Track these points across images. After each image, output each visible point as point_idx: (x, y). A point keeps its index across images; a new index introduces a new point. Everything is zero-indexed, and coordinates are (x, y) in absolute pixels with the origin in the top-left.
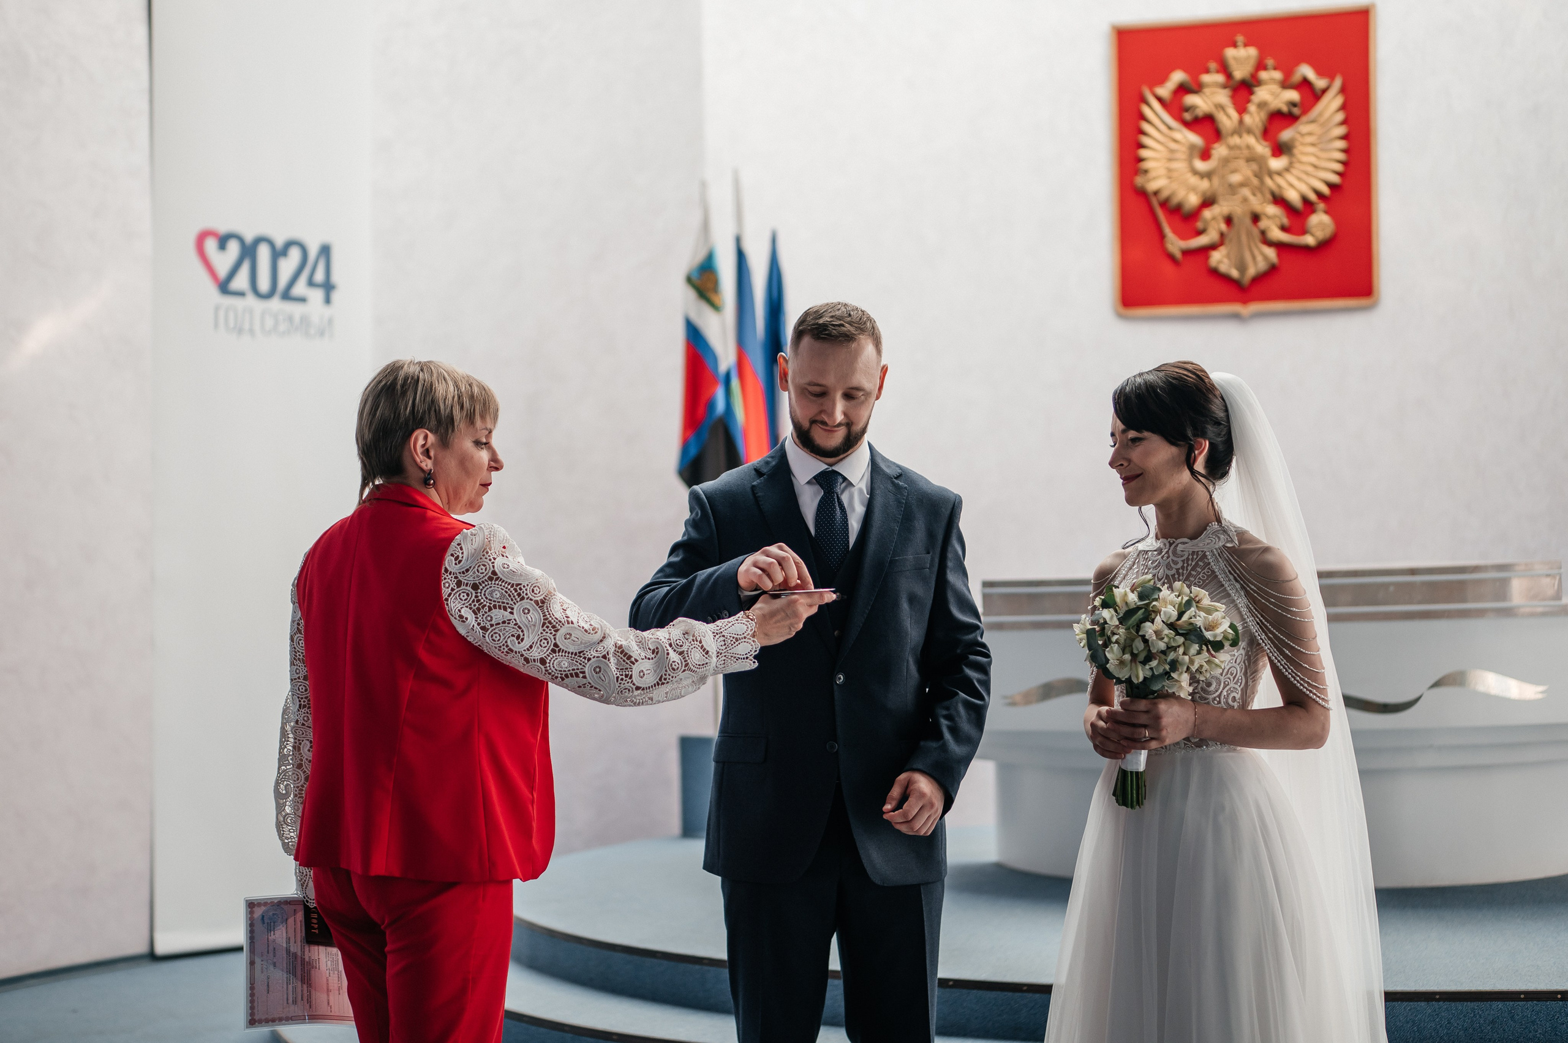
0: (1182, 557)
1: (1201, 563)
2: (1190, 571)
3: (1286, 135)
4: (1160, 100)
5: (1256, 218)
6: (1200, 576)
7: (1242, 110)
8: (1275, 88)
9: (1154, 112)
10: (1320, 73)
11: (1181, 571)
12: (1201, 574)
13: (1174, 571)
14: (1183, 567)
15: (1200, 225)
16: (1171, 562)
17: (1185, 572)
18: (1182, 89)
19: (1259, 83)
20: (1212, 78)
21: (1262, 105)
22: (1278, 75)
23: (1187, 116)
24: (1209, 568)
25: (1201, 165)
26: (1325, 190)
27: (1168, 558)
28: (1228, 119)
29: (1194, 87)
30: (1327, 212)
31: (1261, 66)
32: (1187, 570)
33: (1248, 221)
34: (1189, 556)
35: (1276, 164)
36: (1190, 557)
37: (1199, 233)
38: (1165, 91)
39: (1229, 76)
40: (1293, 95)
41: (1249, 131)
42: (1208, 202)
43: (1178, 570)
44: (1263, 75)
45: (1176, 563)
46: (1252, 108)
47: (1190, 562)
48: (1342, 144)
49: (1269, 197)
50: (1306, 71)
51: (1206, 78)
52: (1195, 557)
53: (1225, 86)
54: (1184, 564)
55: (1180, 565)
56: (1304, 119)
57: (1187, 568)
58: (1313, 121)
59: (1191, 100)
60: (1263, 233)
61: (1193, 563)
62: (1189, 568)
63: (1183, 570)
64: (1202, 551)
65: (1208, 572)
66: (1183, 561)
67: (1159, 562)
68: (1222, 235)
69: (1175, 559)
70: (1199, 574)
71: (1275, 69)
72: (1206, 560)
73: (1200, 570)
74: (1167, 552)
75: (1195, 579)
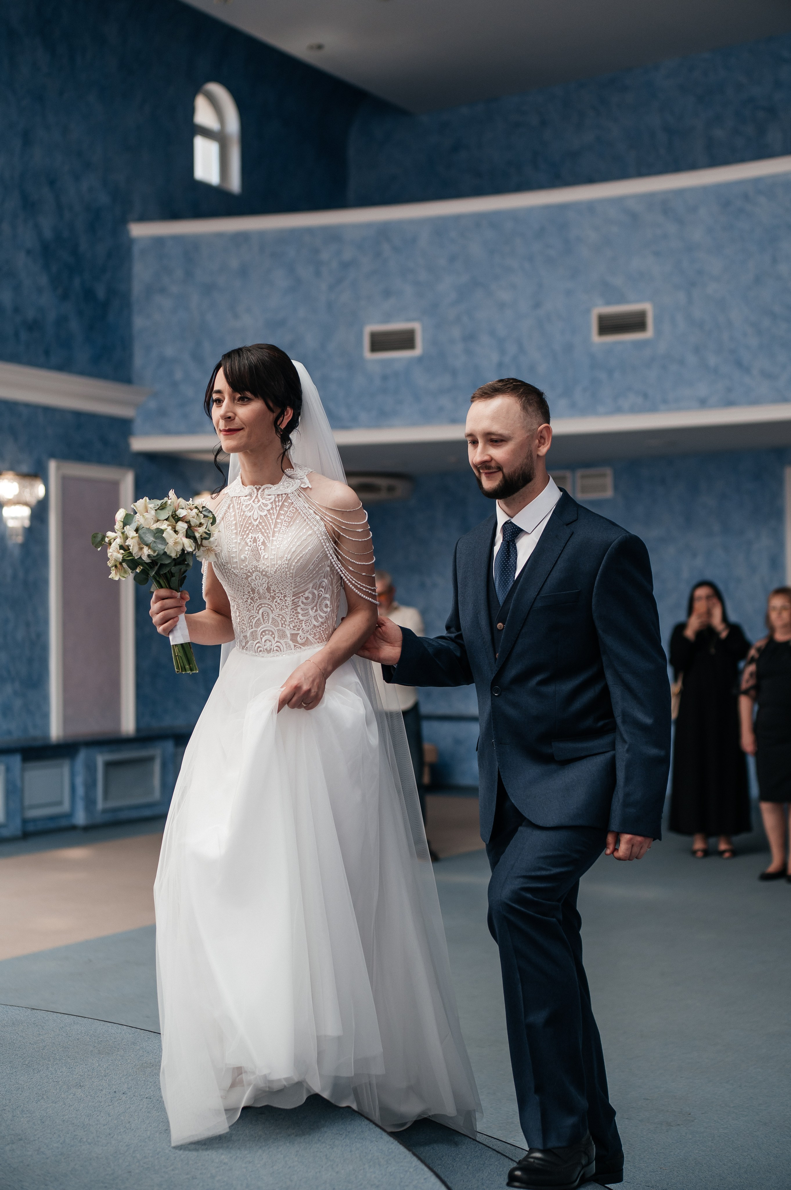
0: (270, 500)
1: (286, 504)
2: (279, 511)
6: (288, 514)
11: (271, 511)
12: (288, 513)
13: (266, 512)
14: (272, 508)
16: (262, 505)
17: (275, 512)
24: (293, 507)
27: (259, 501)
32: (276, 510)
34: (275, 498)
36: (277, 499)
43: (268, 510)
45: (266, 505)
47: (277, 504)
52: (280, 499)
54: (273, 505)
55: (269, 507)
57: (276, 509)
61: (280, 503)
62: (278, 508)
65: (293, 510)
66: (272, 503)
67: (252, 506)
70: (287, 513)
72: (290, 501)
73: (287, 509)
74: (257, 496)
75: (285, 517)
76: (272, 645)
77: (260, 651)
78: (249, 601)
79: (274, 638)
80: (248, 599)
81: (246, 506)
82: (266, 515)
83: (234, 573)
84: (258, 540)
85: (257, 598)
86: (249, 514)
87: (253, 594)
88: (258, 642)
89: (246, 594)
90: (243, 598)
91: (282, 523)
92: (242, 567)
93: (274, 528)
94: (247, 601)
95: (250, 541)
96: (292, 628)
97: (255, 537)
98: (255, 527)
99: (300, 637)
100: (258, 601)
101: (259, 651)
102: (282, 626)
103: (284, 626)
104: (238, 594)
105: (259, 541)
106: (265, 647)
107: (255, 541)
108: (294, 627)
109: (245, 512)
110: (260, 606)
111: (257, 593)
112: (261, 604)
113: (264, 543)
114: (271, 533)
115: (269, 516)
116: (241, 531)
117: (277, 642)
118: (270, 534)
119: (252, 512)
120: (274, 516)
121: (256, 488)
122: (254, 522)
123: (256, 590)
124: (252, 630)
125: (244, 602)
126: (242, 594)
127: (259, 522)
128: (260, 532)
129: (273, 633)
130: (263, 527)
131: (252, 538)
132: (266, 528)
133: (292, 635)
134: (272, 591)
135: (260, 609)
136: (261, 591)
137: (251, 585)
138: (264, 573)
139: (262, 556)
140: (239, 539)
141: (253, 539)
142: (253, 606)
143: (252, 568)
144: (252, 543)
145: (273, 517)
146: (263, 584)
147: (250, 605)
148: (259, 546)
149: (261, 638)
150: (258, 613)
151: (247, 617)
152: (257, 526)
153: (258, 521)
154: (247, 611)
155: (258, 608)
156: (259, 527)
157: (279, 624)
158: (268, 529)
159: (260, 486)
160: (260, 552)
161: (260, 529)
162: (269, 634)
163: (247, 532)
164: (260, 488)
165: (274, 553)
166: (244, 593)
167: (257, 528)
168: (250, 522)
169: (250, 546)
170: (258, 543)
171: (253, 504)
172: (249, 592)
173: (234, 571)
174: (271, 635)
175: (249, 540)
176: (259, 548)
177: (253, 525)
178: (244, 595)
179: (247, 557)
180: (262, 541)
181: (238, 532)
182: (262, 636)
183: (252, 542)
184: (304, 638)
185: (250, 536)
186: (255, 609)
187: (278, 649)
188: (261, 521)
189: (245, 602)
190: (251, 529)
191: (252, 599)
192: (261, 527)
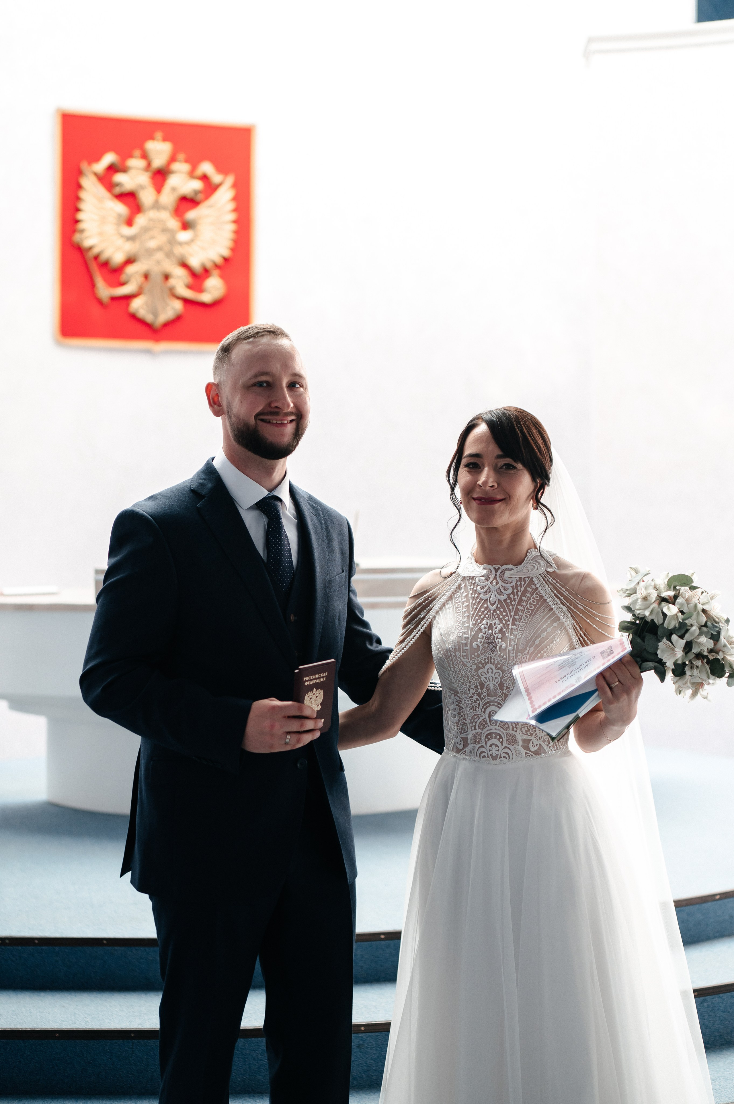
0: (510, 583)
1: (529, 589)
2: (521, 596)
6: (531, 601)
11: (512, 596)
12: (532, 600)
13: (505, 597)
14: (513, 593)
16: (501, 588)
17: (516, 597)
24: (537, 594)
27: (497, 583)
32: (518, 596)
34: (517, 582)
36: (519, 583)
43: (509, 595)
45: (506, 589)
47: (519, 588)
54: (513, 589)
55: (510, 591)
57: (517, 593)
61: (522, 589)
62: (520, 594)
63: (514, 596)
64: (529, 577)
65: (537, 597)
66: (512, 587)
67: (489, 588)
69: (505, 585)
70: (530, 599)
72: (533, 586)
73: (530, 596)
74: (495, 578)
75: (527, 604)
76: (498, 751)
77: (484, 757)
78: (475, 697)
79: (502, 743)
80: (473, 694)
81: (482, 588)
82: (505, 600)
83: (463, 662)
84: (495, 627)
85: (485, 694)
86: (485, 597)
87: (482, 689)
88: (482, 746)
89: (472, 688)
90: (468, 692)
91: (523, 611)
92: (473, 656)
93: (514, 615)
94: (473, 697)
95: (485, 628)
96: (524, 732)
97: (491, 624)
98: (492, 612)
99: (533, 743)
100: (487, 698)
101: (481, 757)
102: (513, 730)
103: (515, 729)
104: (463, 688)
106: (491, 753)
107: (491, 627)
108: (526, 731)
109: (480, 594)
110: (488, 705)
111: (486, 688)
112: (488, 702)
113: (501, 631)
114: (511, 621)
115: (509, 601)
116: (475, 615)
117: (506, 747)
118: (509, 621)
119: (489, 595)
120: (515, 601)
121: (494, 568)
122: (490, 607)
123: (486, 685)
124: (475, 731)
125: (468, 697)
126: (468, 687)
127: (497, 607)
128: (497, 619)
129: (501, 737)
130: (501, 613)
131: (487, 625)
132: (504, 614)
133: (524, 741)
134: (505, 688)
135: (487, 707)
136: (492, 687)
137: (480, 678)
138: (499, 666)
139: (499, 645)
140: (471, 623)
141: (489, 625)
142: (479, 704)
143: (485, 659)
144: (487, 630)
145: (513, 603)
146: (496, 678)
147: (475, 702)
148: (495, 634)
149: (486, 742)
150: (484, 712)
151: (470, 716)
152: (494, 611)
153: (495, 606)
154: (471, 709)
155: (485, 707)
156: (496, 612)
157: (509, 727)
158: (507, 615)
159: (500, 566)
160: (497, 641)
161: (497, 614)
162: (495, 738)
163: (482, 617)
164: (499, 568)
165: (513, 643)
166: (470, 686)
167: (494, 613)
168: (485, 605)
169: (485, 634)
170: (494, 630)
171: (491, 586)
172: (476, 687)
173: (463, 660)
174: (499, 740)
175: (483, 626)
176: (496, 636)
177: (490, 610)
178: (469, 690)
179: (480, 645)
180: (499, 627)
181: (471, 616)
182: (487, 740)
183: (487, 628)
184: (537, 745)
185: (484, 622)
186: (481, 707)
187: (507, 756)
189: (470, 697)
190: (487, 614)
191: (479, 695)
192: (498, 612)
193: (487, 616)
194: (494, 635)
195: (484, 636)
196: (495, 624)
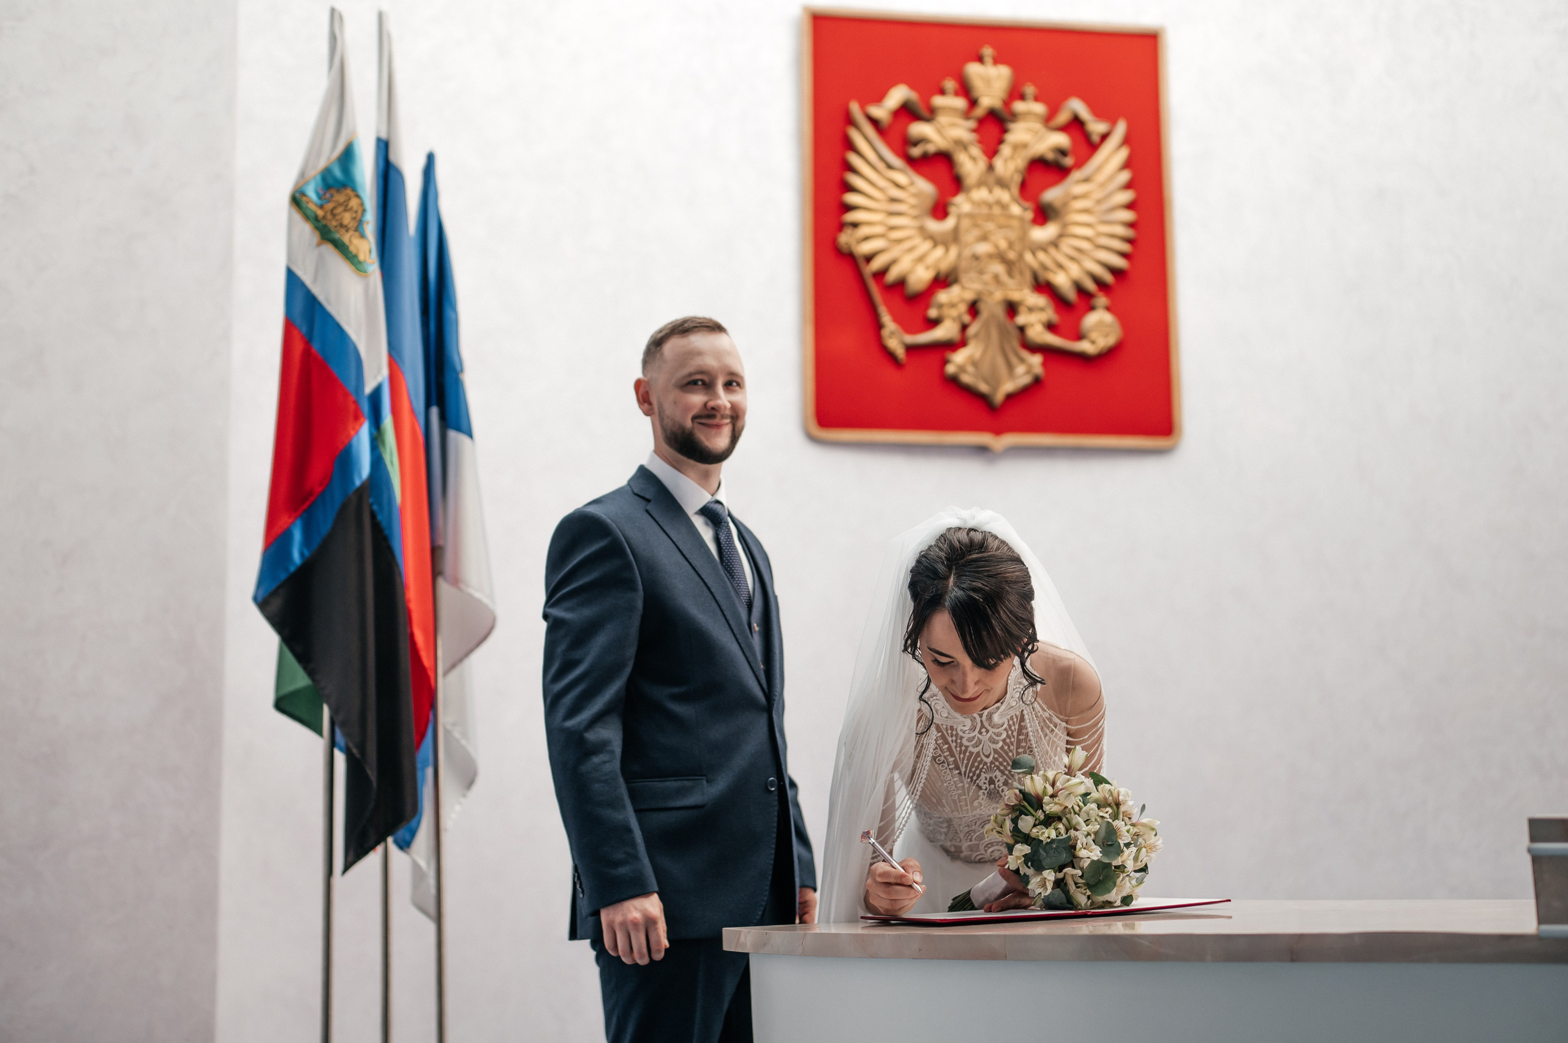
0: (1002, 726)
2: (1018, 736)
3: (1052, 195)
4: (874, 122)
5: (1012, 309)
7: (991, 152)
8: (1038, 126)
9: (864, 139)
10: (1099, 113)
11: (1008, 741)
13: (1001, 743)
14: (1008, 736)
15: (933, 313)
17: (1013, 740)
18: (907, 112)
19: (1014, 117)
20: (950, 102)
21: (1017, 147)
22: (1039, 108)
23: (916, 152)
25: (934, 226)
26: (1108, 278)
27: (987, 731)
28: (970, 165)
29: (924, 113)
30: (1108, 309)
31: (1015, 93)
32: (1014, 737)
33: (1000, 312)
34: (1009, 722)
35: (1042, 234)
36: (1011, 722)
37: (934, 323)
38: (882, 111)
39: (973, 103)
40: (1061, 140)
41: (1002, 184)
42: (942, 281)
43: (1004, 740)
44: (1019, 106)
45: (999, 735)
46: (1005, 150)
47: (1013, 728)
48: (1128, 216)
49: (1028, 277)
50: (1077, 106)
51: (938, 101)
53: (967, 115)
54: (1007, 732)
56: (1076, 175)
58: (1087, 180)
59: (918, 129)
60: (1022, 329)
61: (1017, 727)
62: (1015, 734)
63: (1010, 739)
66: (1006, 729)
68: (964, 328)
69: (997, 731)
71: (1037, 99)
75: (1027, 743)
81: (970, 740)
82: (1002, 748)
84: (996, 780)
86: (975, 750)
95: (985, 783)
97: (991, 778)
98: (989, 764)
105: (998, 781)
107: (991, 781)
109: (968, 747)
115: (1006, 748)
119: (981, 746)
120: (1013, 745)
122: (985, 759)
128: (997, 771)
130: (1001, 764)
131: (986, 779)
132: (1005, 764)
141: (988, 780)
144: (987, 785)
145: (1012, 748)
148: (999, 787)
152: (992, 763)
153: (991, 757)
156: (994, 764)
160: (1003, 794)
163: (978, 772)
167: (993, 766)
168: (979, 759)
169: (986, 790)
175: (982, 782)
177: (986, 764)
180: (1002, 779)
183: (987, 783)
188: (996, 756)
190: (983, 768)
192: (997, 763)
193: (984, 770)
194: (997, 788)
195: (986, 792)
196: (996, 777)
